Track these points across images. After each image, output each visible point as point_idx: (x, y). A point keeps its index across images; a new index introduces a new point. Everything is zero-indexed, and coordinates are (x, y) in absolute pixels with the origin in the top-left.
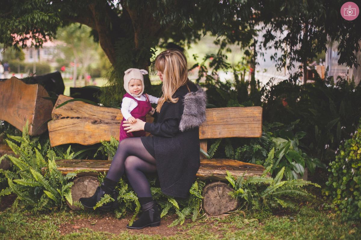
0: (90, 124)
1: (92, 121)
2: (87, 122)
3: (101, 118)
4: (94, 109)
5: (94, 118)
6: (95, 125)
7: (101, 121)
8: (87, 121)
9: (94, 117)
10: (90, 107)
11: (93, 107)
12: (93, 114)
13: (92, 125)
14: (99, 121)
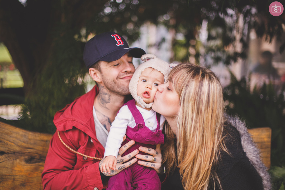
0: (23, 163)
1: (26, 157)
2: (18, 160)
3: (41, 153)
4: (30, 137)
5: (29, 153)
6: (31, 164)
7: (41, 157)
8: (18, 158)
9: (30, 150)
10: (23, 134)
11: (28, 134)
12: (27, 146)
13: (26, 164)
14: (38, 157)
